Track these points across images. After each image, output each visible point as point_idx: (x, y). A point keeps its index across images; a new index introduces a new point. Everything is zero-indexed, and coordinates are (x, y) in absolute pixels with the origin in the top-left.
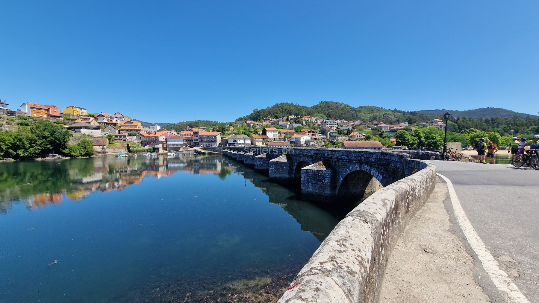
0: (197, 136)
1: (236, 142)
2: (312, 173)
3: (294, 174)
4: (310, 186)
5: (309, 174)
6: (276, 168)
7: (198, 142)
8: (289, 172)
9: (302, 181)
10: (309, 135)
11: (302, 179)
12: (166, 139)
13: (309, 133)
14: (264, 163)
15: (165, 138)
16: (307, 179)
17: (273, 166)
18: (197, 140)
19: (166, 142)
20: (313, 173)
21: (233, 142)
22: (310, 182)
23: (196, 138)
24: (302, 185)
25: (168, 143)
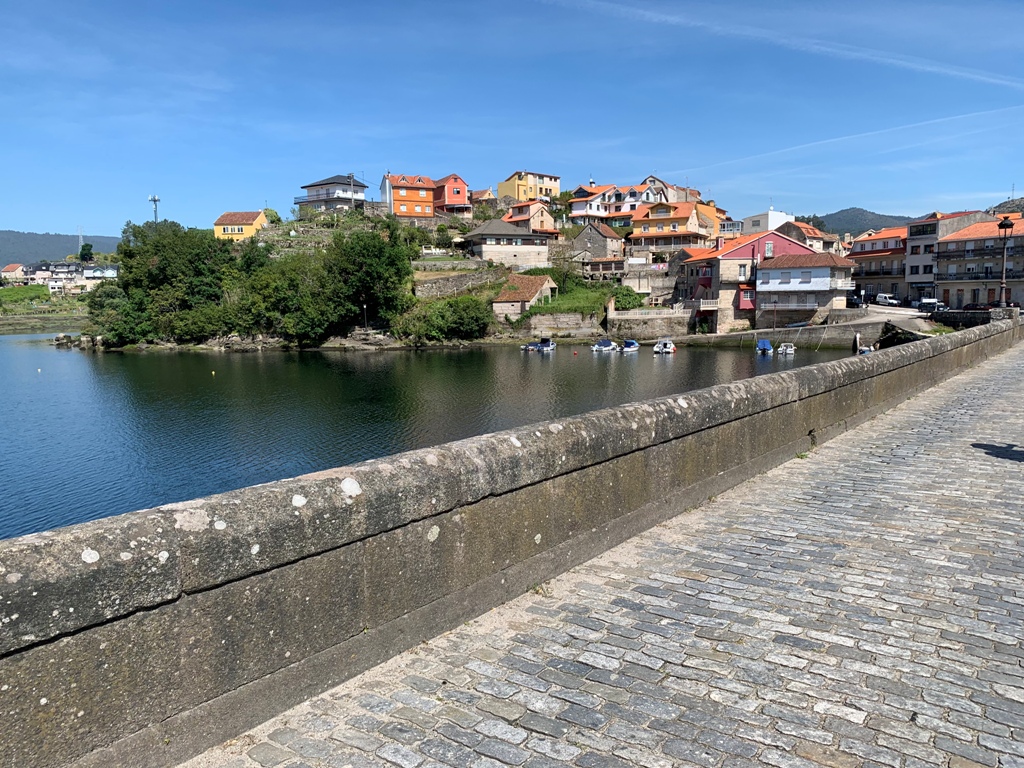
0: (928, 248)
7: (929, 278)
12: (754, 269)
15: (749, 263)
18: (928, 269)
19: (751, 283)
23: (924, 259)
25: (760, 287)
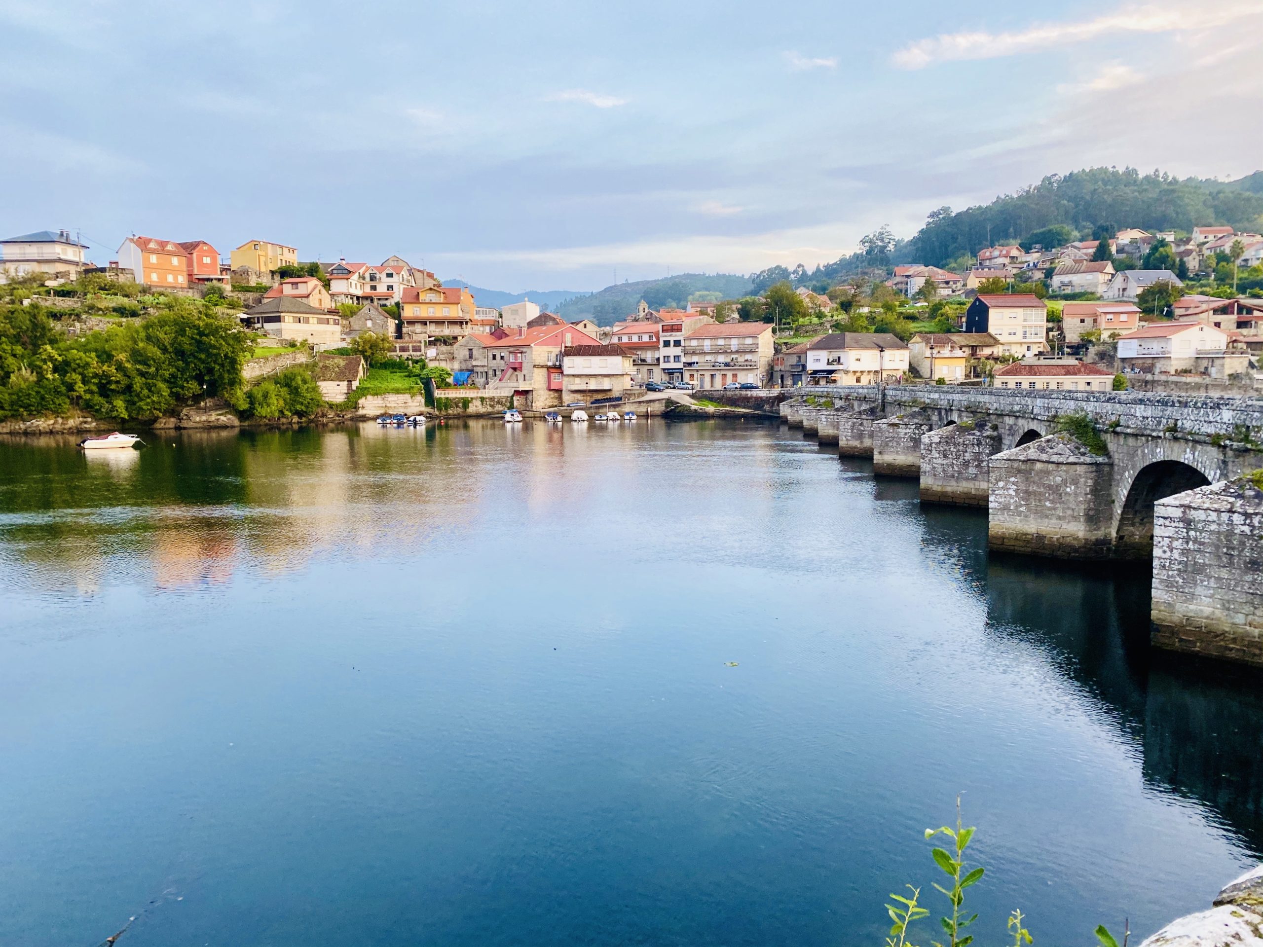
0: (677, 343)
1: (840, 367)
2: (1214, 527)
3: (1115, 524)
4: (1199, 590)
5: (1196, 530)
6: (1027, 492)
7: (680, 365)
8: (1091, 513)
9: (1156, 563)
10: (1218, 325)
11: (1157, 552)
12: (559, 356)
13: (1219, 318)
14: (966, 464)
15: (555, 351)
16: (1185, 552)
17: (1007, 482)
18: (677, 358)
20: (1219, 525)
21: (829, 364)
22: (1199, 569)
24: (1155, 582)
25: (567, 371)
